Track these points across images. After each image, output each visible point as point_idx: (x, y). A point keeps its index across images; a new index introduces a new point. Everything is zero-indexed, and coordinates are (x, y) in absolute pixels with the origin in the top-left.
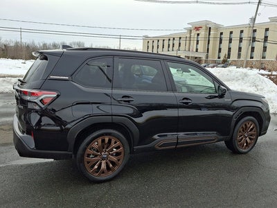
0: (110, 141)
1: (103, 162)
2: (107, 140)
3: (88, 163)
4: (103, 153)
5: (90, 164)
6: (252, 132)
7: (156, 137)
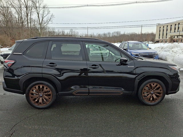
0: (43, 87)
1: (41, 98)
2: (41, 87)
3: (32, 97)
4: (40, 94)
5: (33, 98)
6: (158, 91)
7: (72, 87)
